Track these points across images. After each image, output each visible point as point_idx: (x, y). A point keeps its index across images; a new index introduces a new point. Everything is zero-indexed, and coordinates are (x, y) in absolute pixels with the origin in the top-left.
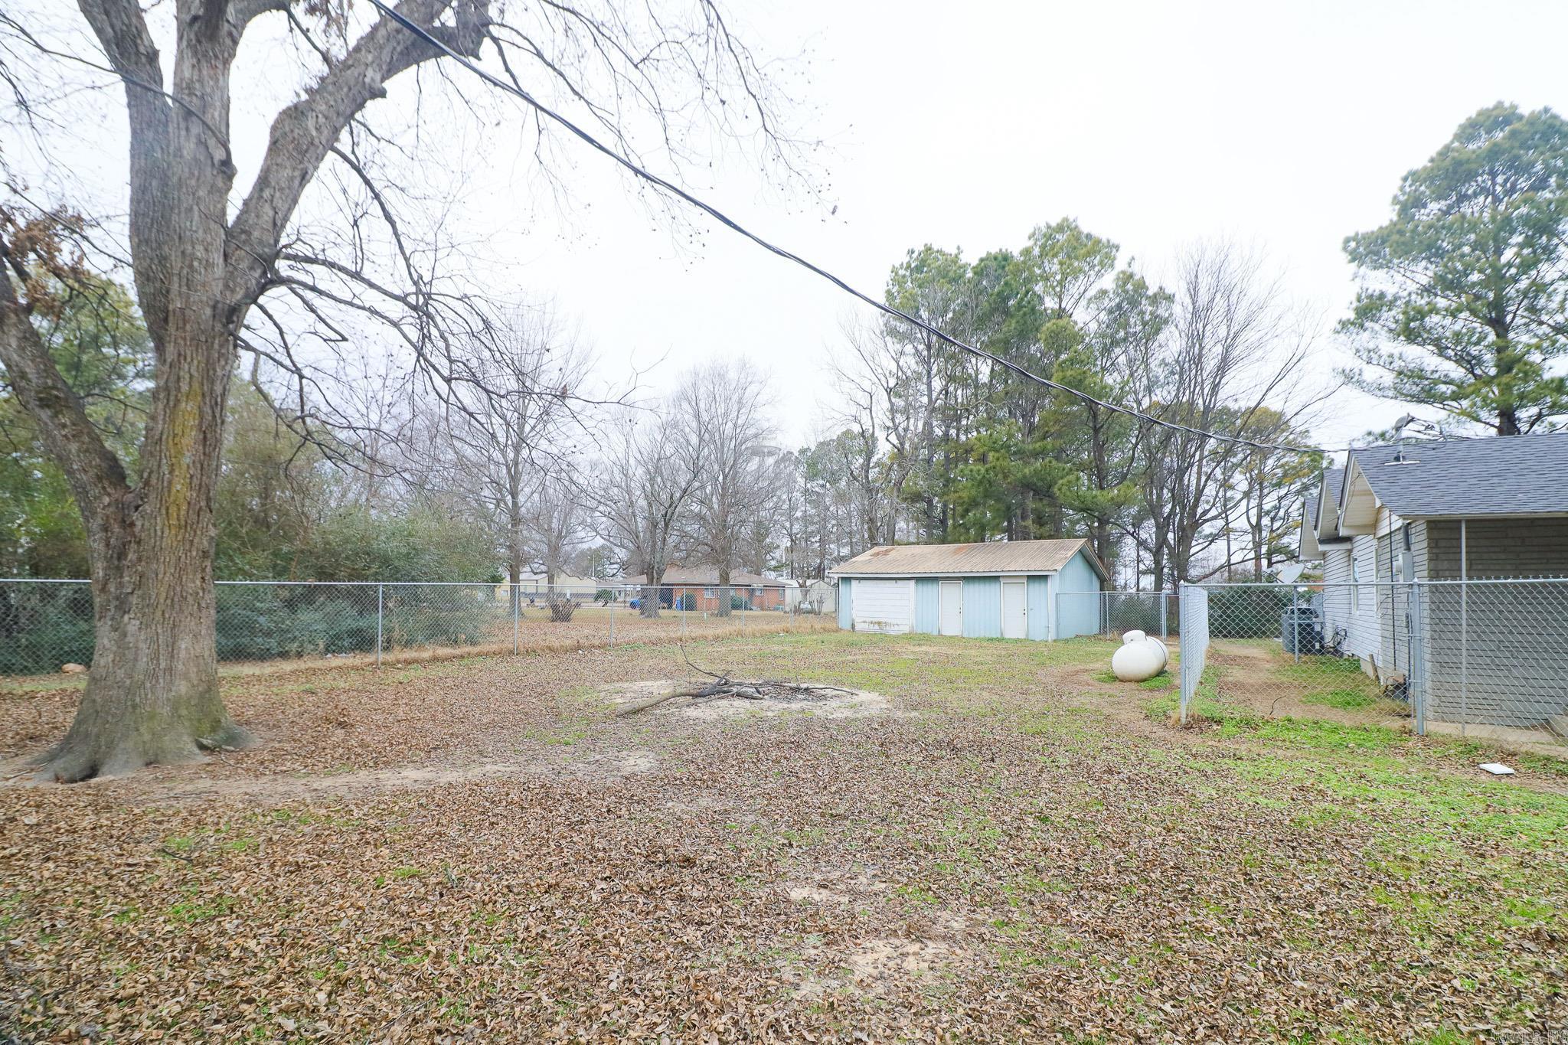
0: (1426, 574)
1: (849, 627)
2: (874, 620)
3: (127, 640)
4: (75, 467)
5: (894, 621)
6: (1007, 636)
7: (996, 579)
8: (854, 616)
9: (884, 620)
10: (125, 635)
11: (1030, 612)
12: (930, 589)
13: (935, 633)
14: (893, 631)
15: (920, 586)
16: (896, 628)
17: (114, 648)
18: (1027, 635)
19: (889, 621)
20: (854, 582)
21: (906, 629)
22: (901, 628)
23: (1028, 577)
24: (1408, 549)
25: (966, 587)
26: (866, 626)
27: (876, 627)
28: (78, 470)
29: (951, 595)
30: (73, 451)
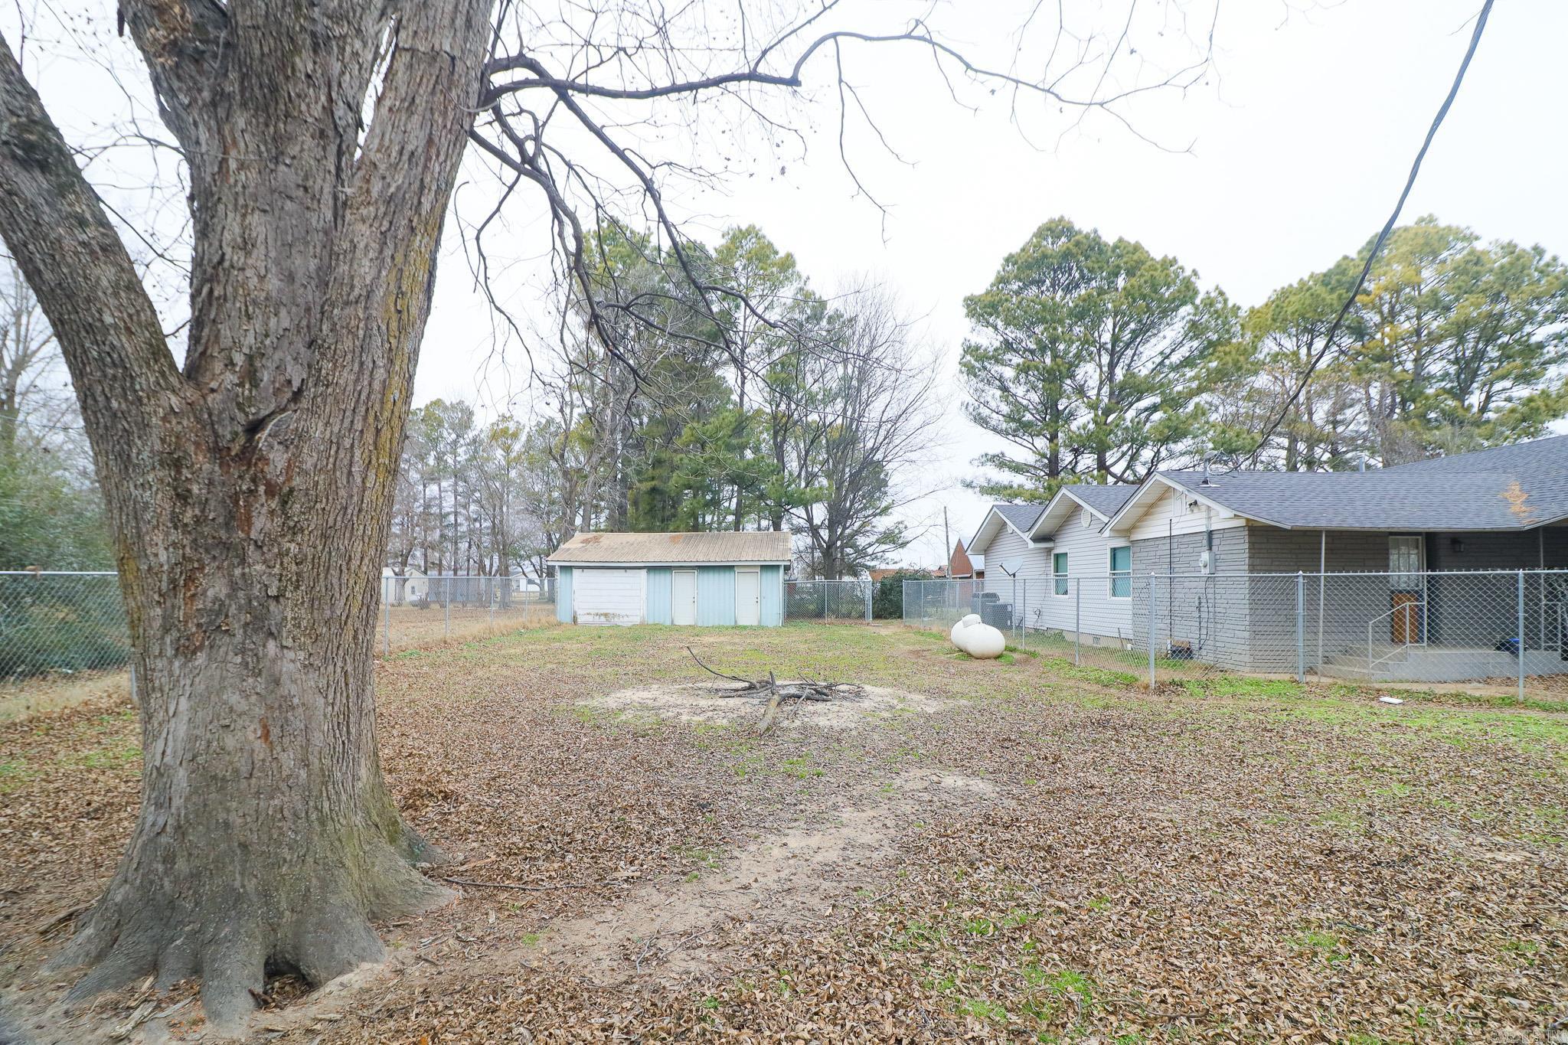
0: (1246, 567)
1: (568, 619)
2: (602, 612)
3: (283, 691)
4: (108, 319)
5: (623, 613)
6: (741, 623)
7: (731, 568)
8: (576, 609)
9: (611, 611)
10: (277, 682)
11: (764, 601)
12: (663, 579)
13: (668, 623)
14: (626, 622)
15: (652, 575)
16: (626, 619)
17: (259, 711)
18: (760, 622)
19: (617, 612)
20: (575, 571)
21: (637, 620)
22: (631, 619)
23: (762, 566)
24: (1210, 549)
25: (701, 576)
26: (590, 619)
27: (603, 619)
28: (116, 326)
29: (684, 583)
30: (105, 283)
